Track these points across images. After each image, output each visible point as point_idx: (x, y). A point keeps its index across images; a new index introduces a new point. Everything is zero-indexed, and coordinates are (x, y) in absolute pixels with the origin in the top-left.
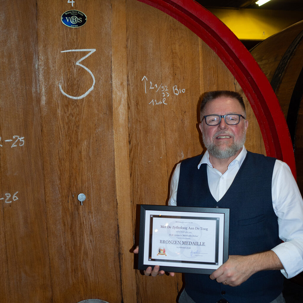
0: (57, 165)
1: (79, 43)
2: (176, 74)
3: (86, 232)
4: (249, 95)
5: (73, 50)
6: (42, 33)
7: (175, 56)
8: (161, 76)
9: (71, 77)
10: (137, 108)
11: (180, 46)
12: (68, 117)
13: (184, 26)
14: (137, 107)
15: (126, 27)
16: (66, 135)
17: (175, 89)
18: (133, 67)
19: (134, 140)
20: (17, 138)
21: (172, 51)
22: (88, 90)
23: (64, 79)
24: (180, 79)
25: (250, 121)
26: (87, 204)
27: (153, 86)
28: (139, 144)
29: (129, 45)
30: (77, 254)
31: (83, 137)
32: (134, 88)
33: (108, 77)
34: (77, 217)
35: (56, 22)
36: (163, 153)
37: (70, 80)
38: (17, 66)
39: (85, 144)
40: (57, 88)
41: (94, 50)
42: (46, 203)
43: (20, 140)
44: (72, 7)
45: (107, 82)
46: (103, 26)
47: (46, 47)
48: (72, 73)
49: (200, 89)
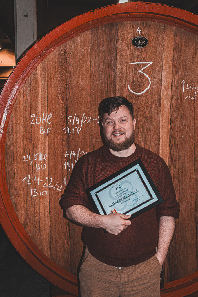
1: (142, 58)
5: (138, 63)
6: (119, 51)
8: (194, 80)
9: (136, 80)
10: (177, 102)
14: (177, 100)
15: (173, 47)
18: (176, 74)
19: (173, 122)
22: (146, 89)
23: (131, 81)
27: (189, 87)
28: (177, 125)
29: (175, 59)
32: (176, 88)
33: (160, 80)
36: (192, 132)
37: (135, 82)
38: (103, 72)
40: (127, 87)
41: (152, 63)
44: (139, 34)
45: (158, 84)
46: (158, 46)
47: (121, 60)
48: (136, 78)
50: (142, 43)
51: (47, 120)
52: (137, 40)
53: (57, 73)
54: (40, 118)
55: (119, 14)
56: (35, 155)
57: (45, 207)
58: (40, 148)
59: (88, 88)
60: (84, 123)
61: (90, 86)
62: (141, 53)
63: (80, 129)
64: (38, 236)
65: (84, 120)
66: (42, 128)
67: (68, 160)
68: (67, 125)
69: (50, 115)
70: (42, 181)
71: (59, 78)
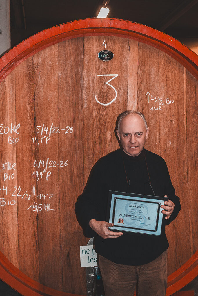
0: (92, 145)
1: (108, 70)
2: (168, 91)
5: (105, 75)
6: (86, 64)
7: (168, 80)
8: (158, 92)
9: (103, 91)
11: (172, 73)
12: (99, 116)
13: (175, 60)
14: (143, 111)
15: (138, 61)
16: (98, 127)
17: (167, 100)
18: (141, 86)
20: (68, 128)
21: (167, 76)
22: (112, 100)
23: (98, 93)
24: (171, 94)
27: (153, 98)
29: (139, 72)
31: (108, 129)
32: (141, 99)
33: (125, 92)
35: (95, 57)
36: (158, 141)
37: (102, 93)
38: (70, 84)
40: (94, 98)
41: (117, 75)
42: (84, 168)
43: (71, 129)
44: (105, 48)
45: (124, 95)
46: (123, 60)
47: (88, 73)
48: (103, 89)
49: (184, 100)
50: (107, 56)
51: (15, 130)
52: (103, 53)
53: (25, 84)
54: (9, 128)
55: (85, 29)
56: (3, 165)
57: (13, 217)
58: (8, 157)
59: (56, 100)
60: (52, 133)
61: (58, 97)
62: (107, 65)
63: (49, 139)
64: (6, 246)
65: (52, 130)
66: (10, 138)
67: (37, 169)
68: (36, 135)
69: (19, 125)
70: (10, 190)
71: (27, 89)
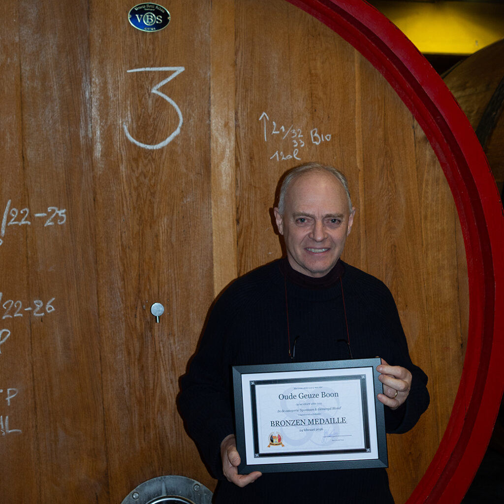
0: (118, 256)
1: (157, 57)
2: (315, 110)
3: (163, 366)
4: (438, 146)
5: (148, 69)
6: (97, 42)
7: (314, 80)
8: (290, 112)
9: (144, 112)
10: (252, 166)
11: (323, 63)
12: (137, 178)
13: (330, 30)
14: (251, 163)
15: (234, 30)
16: (134, 208)
17: (314, 134)
18: (245, 97)
19: (245, 217)
20: (53, 211)
21: (310, 71)
22: (170, 134)
23: (132, 115)
24: (323, 119)
25: (439, 190)
26: (167, 321)
27: (278, 129)
28: (253, 224)
29: (239, 61)
30: (149, 401)
31: (161, 211)
32: (246, 132)
33: (205, 113)
34: (150, 341)
35: (119, 22)
37: (142, 117)
38: (56, 94)
39: (164, 222)
40: (121, 130)
41: (181, 69)
42: (99, 318)
43: (60, 215)
45: (201, 122)
46: (197, 29)
47: (102, 63)
48: (144, 107)
49: (356, 134)
50: (153, 18)
59: (17, 136)
60: (9, 225)
61: (22, 129)
65: (9, 218)
